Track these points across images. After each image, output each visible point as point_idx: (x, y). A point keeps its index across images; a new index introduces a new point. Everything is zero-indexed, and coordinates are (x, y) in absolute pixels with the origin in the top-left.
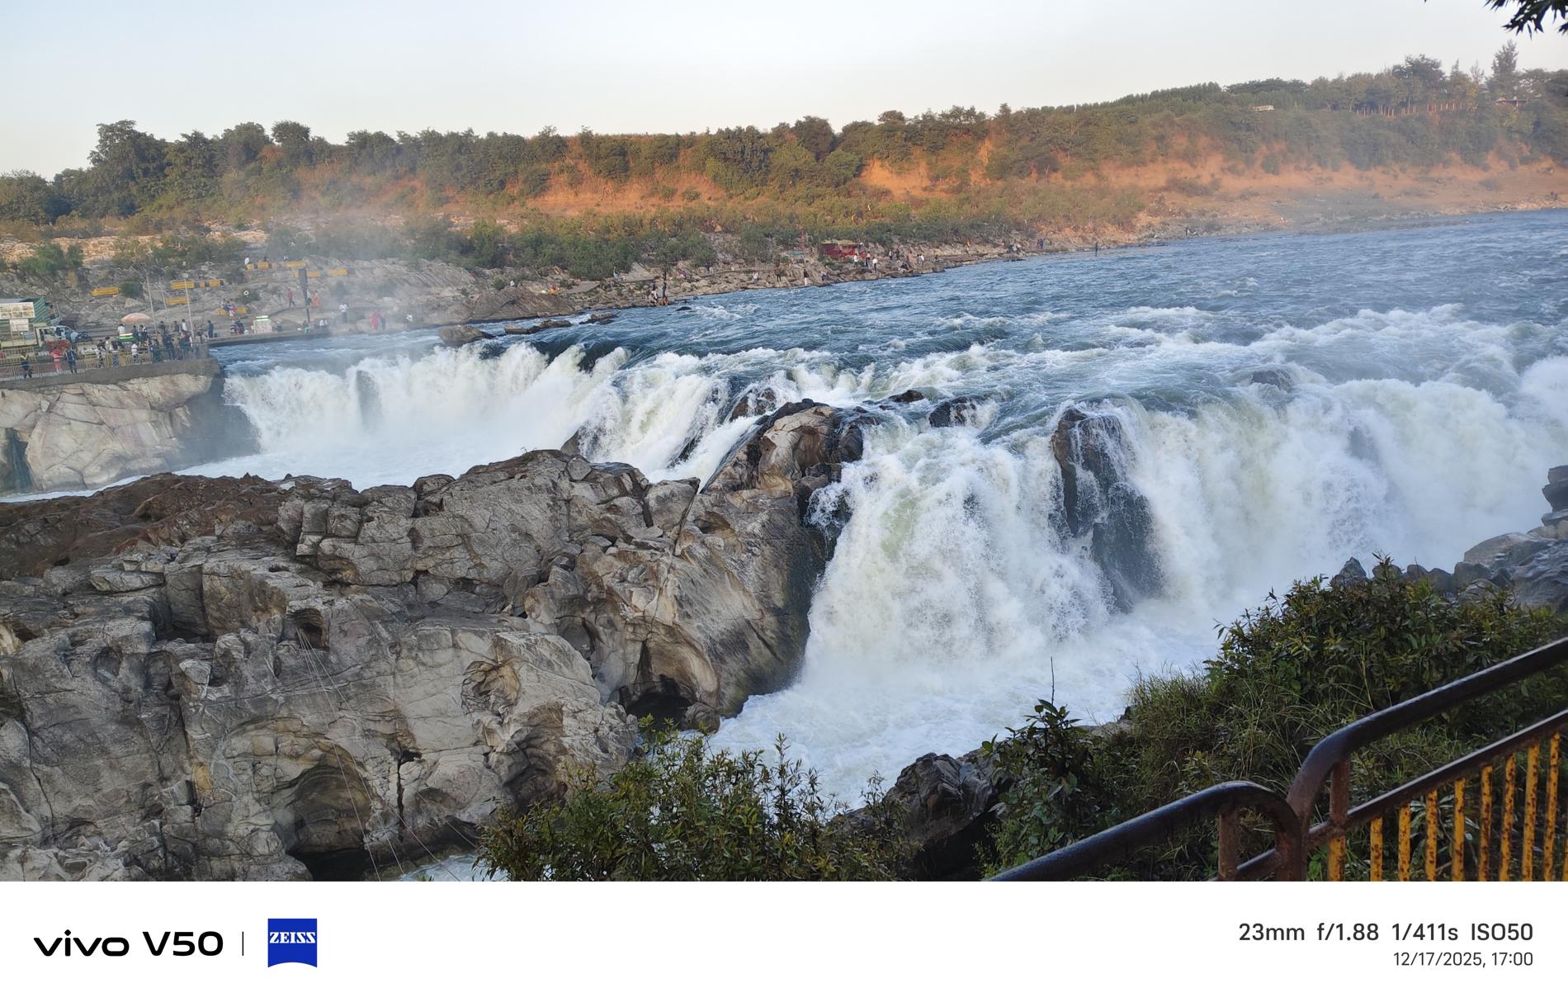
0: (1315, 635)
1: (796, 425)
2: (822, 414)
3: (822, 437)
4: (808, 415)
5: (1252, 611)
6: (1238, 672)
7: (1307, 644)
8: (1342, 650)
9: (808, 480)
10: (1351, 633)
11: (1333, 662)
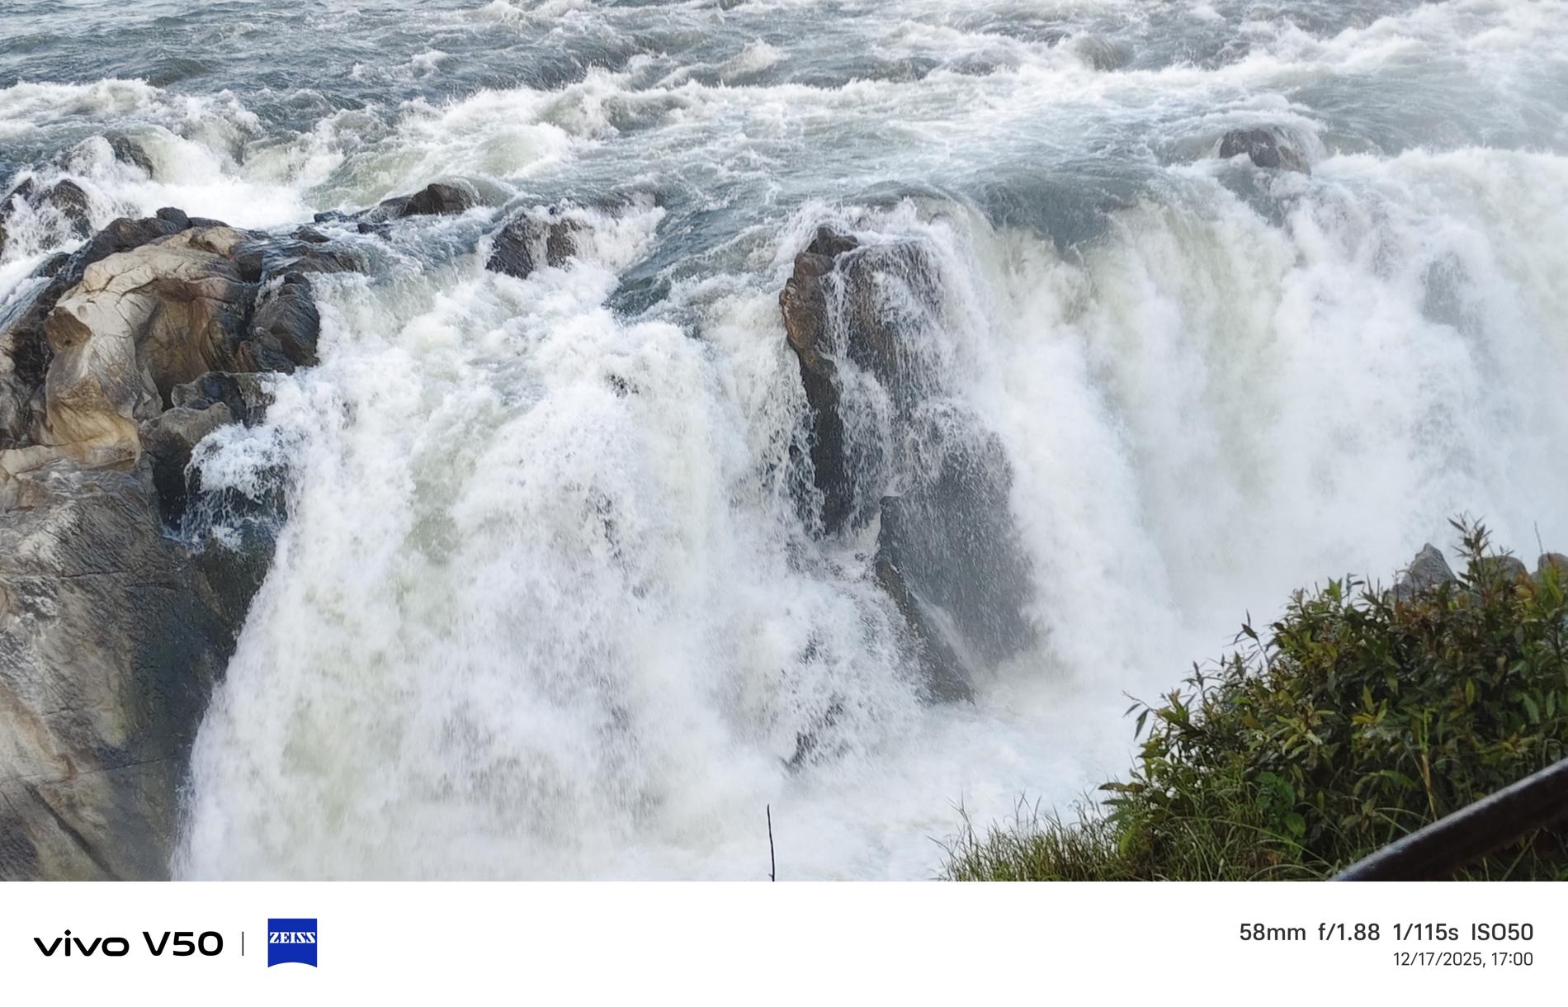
0: (1336, 708)
1: (143, 276)
2: (209, 246)
3: (211, 306)
4: (172, 250)
5: (1210, 668)
6: (1177, 805)
7: (1316, 731)
8: (1388, 737)
9: (177, 418)
10: (1407, 699)
11: (1372, 765)
